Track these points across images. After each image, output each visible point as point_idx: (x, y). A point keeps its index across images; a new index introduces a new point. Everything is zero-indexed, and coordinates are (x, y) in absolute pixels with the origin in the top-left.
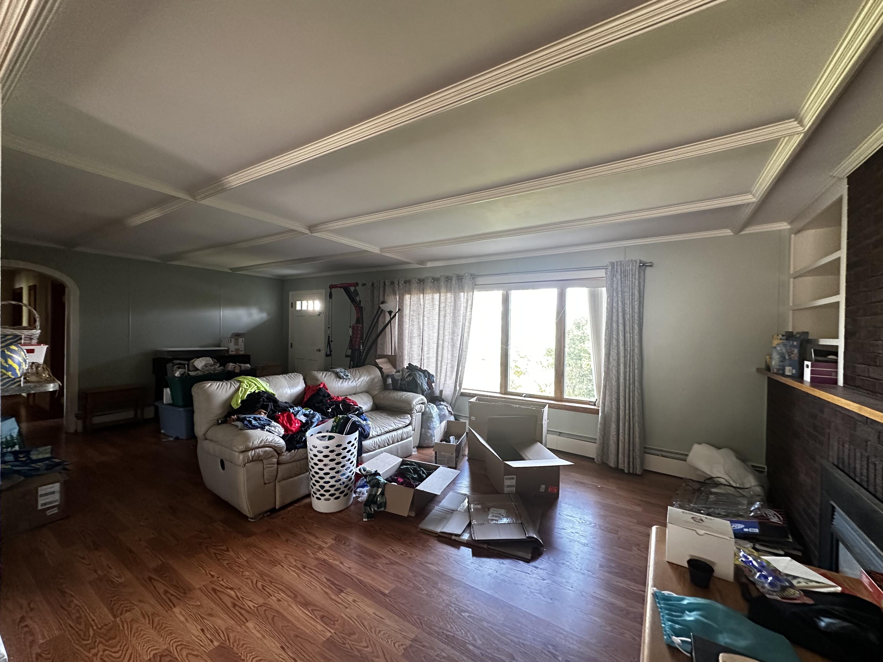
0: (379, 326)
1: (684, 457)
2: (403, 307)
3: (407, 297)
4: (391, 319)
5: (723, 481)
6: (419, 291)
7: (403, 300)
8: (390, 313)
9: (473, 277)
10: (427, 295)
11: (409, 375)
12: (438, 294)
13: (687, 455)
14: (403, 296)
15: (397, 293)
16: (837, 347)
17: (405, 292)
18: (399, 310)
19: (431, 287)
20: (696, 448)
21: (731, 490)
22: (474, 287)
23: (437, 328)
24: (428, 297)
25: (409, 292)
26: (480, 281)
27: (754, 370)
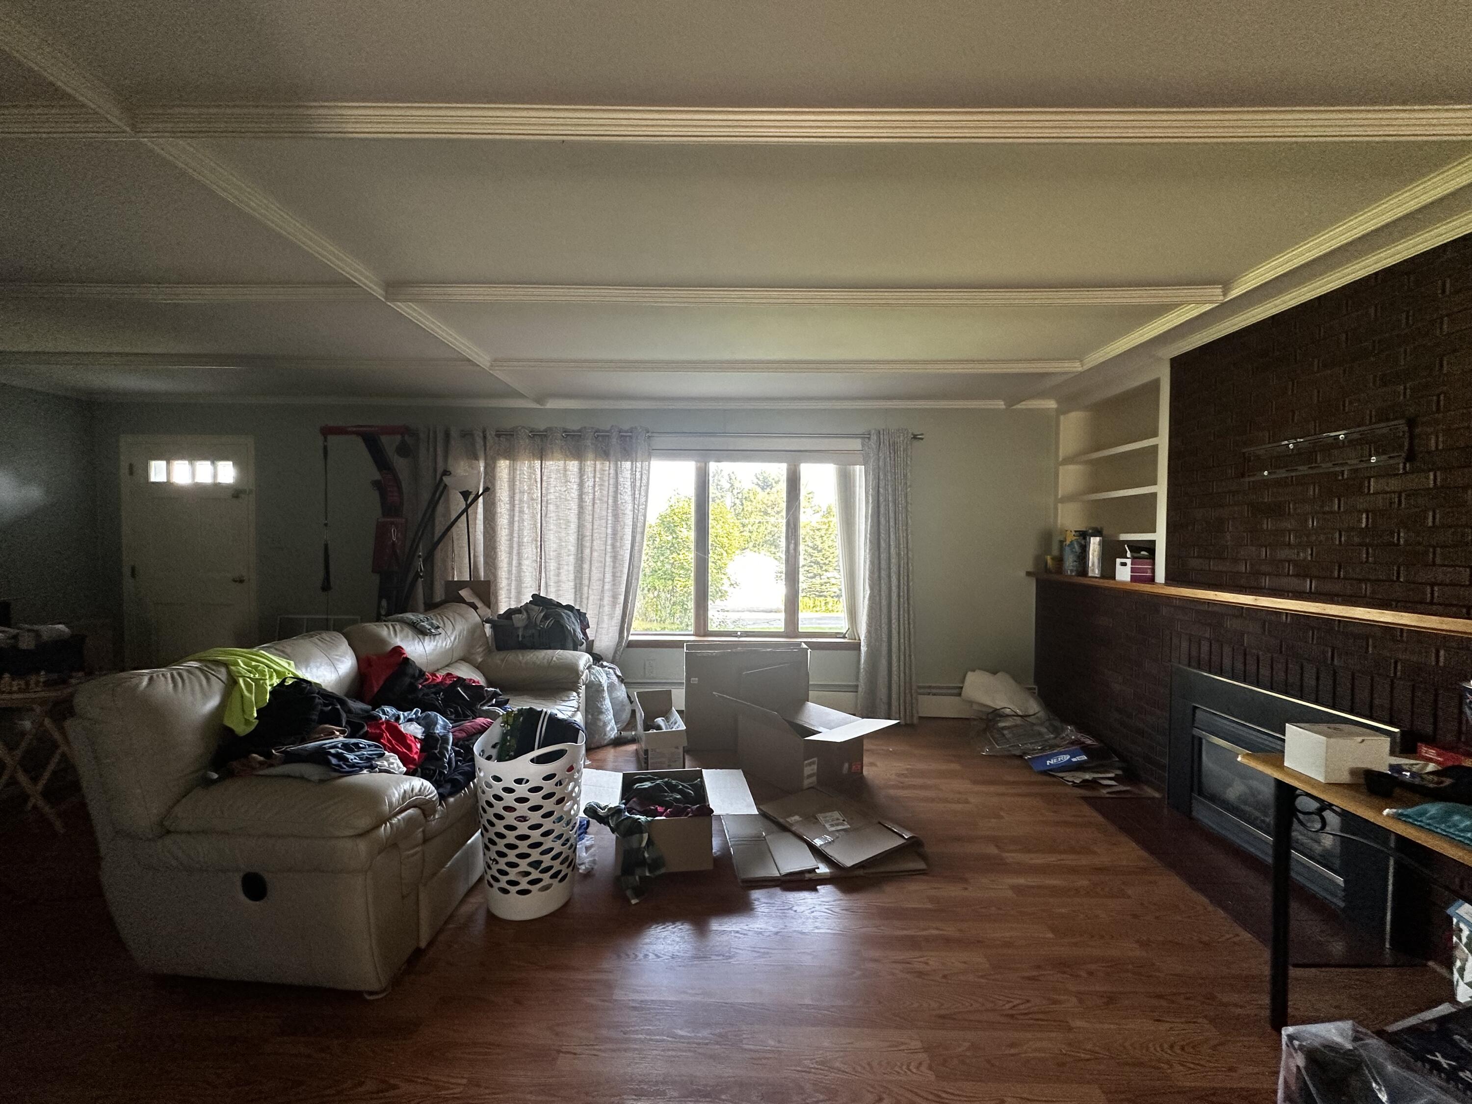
0: (437, 522)
1: (958, 691)
2: (494, 485)
3: (503, 466)
4: (468, 506)
5: (1008, 711)
6: (534, 455)
7: (494, 469)
8: (465, 494)
9: (650, 435)
10: (548, 463)
11: (546, 617)
12: (576, 463)
13: (962, 688)
14: (495, 463)
15: (481, 454)
16: (1153, 542)
17: (498, 454)
18: (486, 490)
19: (562, 447)
20: (971, 677)
21: (1018, 721)
22: (651, 453)
23: (573, 527)
24: (553, 466)
25: (510, 454)
26: (659, 442)
27: (1023, 574)
